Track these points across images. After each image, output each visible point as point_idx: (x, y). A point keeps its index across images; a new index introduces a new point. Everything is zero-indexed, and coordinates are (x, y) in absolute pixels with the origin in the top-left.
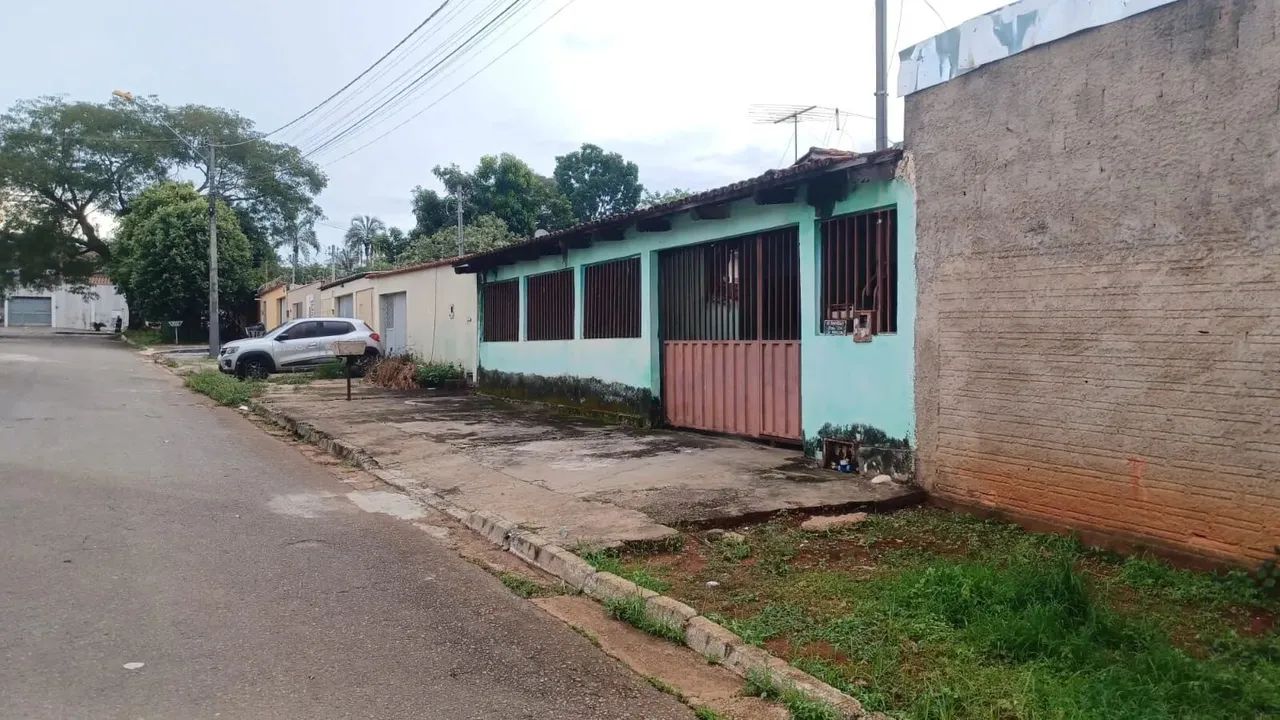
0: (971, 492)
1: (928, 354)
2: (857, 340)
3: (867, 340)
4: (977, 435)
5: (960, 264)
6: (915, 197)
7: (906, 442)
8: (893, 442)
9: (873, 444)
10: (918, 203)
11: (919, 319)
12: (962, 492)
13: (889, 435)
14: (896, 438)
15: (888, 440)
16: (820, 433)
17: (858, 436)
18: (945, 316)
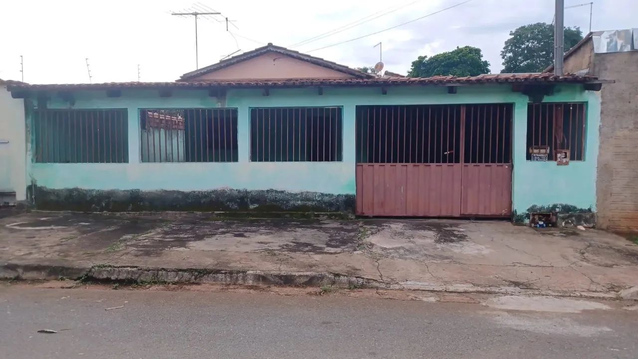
0: (628, 227)
1: (605, 171)
2: (560, 164)
3: (567, 163)
4: (633, 203)
5: (626, 132)
6: (600, 100)
7: (590, 210)
8: (581, 210)
9: (568, 212)
10: (602, 103)
11: (600, 155)
12: (623, 228)
13: (579, 207)
14: (583, 208)
15: (579, 210)
16: (528, 210)
17: (557, 210)
18: (617, 154)
